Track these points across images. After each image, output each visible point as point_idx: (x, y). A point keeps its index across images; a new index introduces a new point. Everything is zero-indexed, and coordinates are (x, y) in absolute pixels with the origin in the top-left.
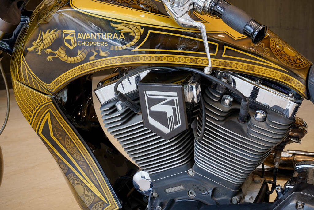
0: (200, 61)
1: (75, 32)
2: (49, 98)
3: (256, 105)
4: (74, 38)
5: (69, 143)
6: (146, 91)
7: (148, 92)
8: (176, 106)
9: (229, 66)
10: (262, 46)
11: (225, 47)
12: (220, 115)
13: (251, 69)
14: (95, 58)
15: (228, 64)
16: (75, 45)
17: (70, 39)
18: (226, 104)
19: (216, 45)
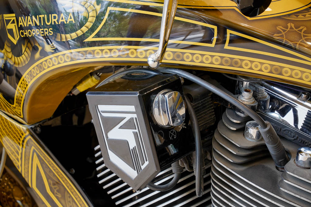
0: (188, 56)
1: (16, 17)
2: (25, 128)
3: (304, 140)
4: (15, 25)
5: (72, 205)
6: (98, 106)
7: (101, 108)
8: (137, 131)
9: (239, 65)
10: (291, 28)
11: (229, 32)
12: (235, 154)
13: (276, 70)
14: (40, 57)
15: (236, 63)
16: (18, 37)
17: (12, 28)
18: (250, 137)
19: (213, 29)
